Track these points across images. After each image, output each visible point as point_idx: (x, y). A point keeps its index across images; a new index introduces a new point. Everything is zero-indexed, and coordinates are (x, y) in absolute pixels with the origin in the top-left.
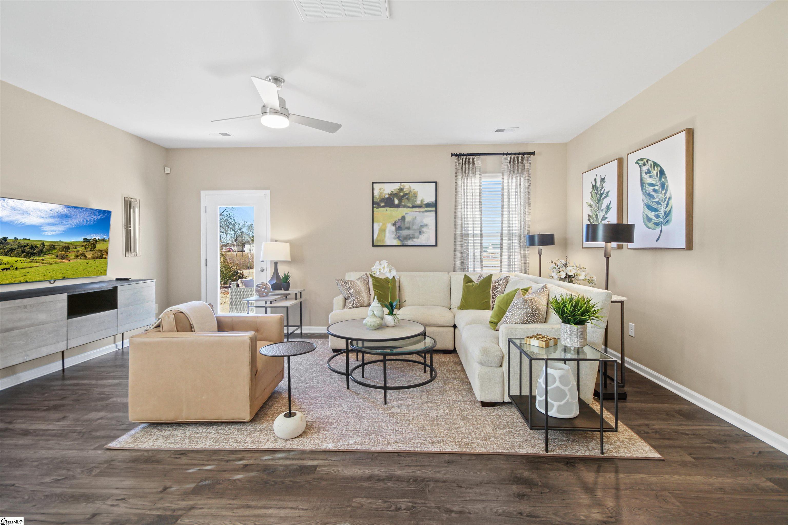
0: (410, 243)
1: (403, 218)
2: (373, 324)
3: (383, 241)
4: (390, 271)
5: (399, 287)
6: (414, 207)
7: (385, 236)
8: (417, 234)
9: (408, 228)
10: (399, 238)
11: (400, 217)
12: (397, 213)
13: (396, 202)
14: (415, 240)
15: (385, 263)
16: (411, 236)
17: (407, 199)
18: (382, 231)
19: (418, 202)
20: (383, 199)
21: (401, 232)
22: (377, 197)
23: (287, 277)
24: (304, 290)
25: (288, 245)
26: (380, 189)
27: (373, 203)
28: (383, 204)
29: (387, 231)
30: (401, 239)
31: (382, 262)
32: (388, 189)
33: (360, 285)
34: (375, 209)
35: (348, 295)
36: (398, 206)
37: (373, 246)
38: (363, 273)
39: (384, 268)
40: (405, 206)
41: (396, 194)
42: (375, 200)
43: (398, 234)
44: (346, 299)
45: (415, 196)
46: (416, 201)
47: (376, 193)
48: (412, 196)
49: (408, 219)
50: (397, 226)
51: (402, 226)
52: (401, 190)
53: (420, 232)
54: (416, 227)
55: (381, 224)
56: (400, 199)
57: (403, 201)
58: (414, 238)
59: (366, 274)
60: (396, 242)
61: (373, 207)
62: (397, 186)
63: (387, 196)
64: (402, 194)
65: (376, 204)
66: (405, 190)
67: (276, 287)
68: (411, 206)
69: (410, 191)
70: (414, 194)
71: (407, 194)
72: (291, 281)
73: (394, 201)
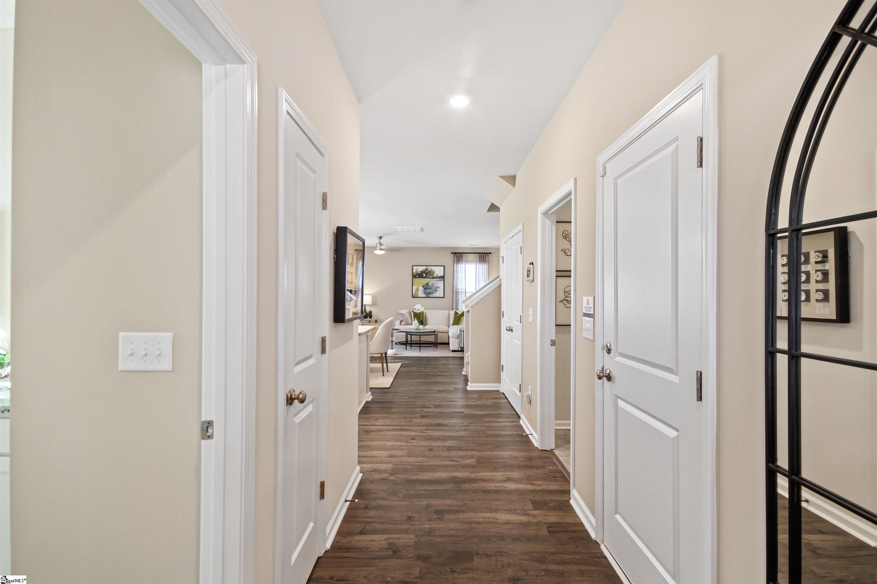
0: (431, 296)
1: (428, 283)
2: (415, 328)
3: (418, 295)
4: (422, 308)
5: (425, 317)
6: (433, 278)
7: (418, 292)
8: (434, 291)
9: (430, 289)
10: (425, 293)
11: (426, 283)
12: (425, 281)
13: (424, 275)
14: (433, 294)
15: (419, 305)
16: (431, 292)
17: (430, 274)
18: (417, 290)
19: (435, 276)
20: (418, 274)
21: (426, 290)
22: (415, 273)
23: (371, 312)
24: (378, 319)
25: (371, 296)
26: (416, 269)
27: (413, 276)
28: (417, 277)
29: (420, 290)
30: (427, 294)
31: (418, 305)
32: (420, 269)
33: (408, 315)
34: (413, 279)
35: (402, 320)
36: (425, 278)
37: (413, 297)
38: (408, 311)
39: (419, 307)
40: (429, 278)
41: (424, 271)
42: (414, 274)
43: (425, 292)
44: (401, 322)
45: (434, 272)
46: (434, 275)
47: (414, 271)
48: (432, 273)
49: (430, 284)
50: (425, 288)
51: (427, 287)
52: (427, 269)
53: (436, 291)
54: (434, 288)
55: (416, 286)
56: (426, 274)
57: (428, 275)
58: (433, 293)
59: (410, 311)
60: (424, 295)
61: (413, 278)
62: (425, 268)
63: (420, 273)
64: (427, 271)
65: (414, 276)
66: (428, 270)
67: (366, 317)
68: (432, 278)
69: (431, 270)
70: (433, 272)
71: (430, 271)
72: (373, 314)
73: (423, 275)
